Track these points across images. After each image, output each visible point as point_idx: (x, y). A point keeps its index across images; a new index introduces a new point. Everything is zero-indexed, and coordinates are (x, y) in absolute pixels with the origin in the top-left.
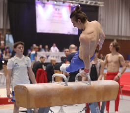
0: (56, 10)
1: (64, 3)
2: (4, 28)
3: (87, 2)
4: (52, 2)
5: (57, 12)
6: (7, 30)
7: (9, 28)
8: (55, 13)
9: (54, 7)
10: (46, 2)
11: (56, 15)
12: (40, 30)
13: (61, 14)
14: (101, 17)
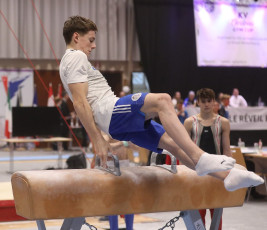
0: (240, 15)
2: (129, 59)
5: (240, 20)
6: (135, 63)
7: (138, 58)
8: (237, 23)
9: (235, 10)
11: (239, 26)
12: (205, 61)
13: (251, 24)
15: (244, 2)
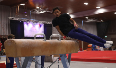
0: (33, 26)
1: (37, 23)
3: (47, 23)
4: (31, 23)
5: (34, 27)
10: (28, 23)
11: (33, 28)
14: (54, 29)
15: (34, 23)
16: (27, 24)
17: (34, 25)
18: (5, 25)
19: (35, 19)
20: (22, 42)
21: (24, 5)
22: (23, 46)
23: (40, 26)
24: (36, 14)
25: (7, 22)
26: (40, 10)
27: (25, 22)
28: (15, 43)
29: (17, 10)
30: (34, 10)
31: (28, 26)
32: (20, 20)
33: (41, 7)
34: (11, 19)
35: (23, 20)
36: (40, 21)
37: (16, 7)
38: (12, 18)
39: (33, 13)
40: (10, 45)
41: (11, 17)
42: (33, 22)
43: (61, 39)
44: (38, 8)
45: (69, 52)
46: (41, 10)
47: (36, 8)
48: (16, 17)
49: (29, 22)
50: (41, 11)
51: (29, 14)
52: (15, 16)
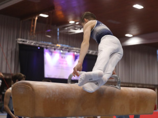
0: (62, 57)
1: (69, 51)
2: (15, 73)
4: (59, 51)
9: (60, 56)
10: (53, 50)
11: (61, 62)
13: (66, 61)
15: (64, 52)
16: (51, 53)
17: (63, 55)
18: (9, 53)
19: (66, 44)
20: (46, 88)
21: (46, 16)
22: (48, 97)
23: (76, 57)
24: (68, 35)
25: (13, 47)
26: (75, 27)
27: (47, 48)
28: (33, 90)
29: (32, 26)
30: (65, 27)
31: (52, 58)
32: (37, 45)
33: (79, 20)
34: (21, 42)
35: (43, 46)
36: (74, 48)
37: (31, 20)
38: (24, 41)
39: (62, 31)
40: (22, 93)
41: (21, 38)
42: (61, 48)
43: (121, 86)
44: (72, 22)
45: (135, 113)
46: (79, 26)
47: (68, 23)
48: (31, 39)
49: (55, 49)
50: (78, 28)
51: (54, 34)
52: (29, 37)
